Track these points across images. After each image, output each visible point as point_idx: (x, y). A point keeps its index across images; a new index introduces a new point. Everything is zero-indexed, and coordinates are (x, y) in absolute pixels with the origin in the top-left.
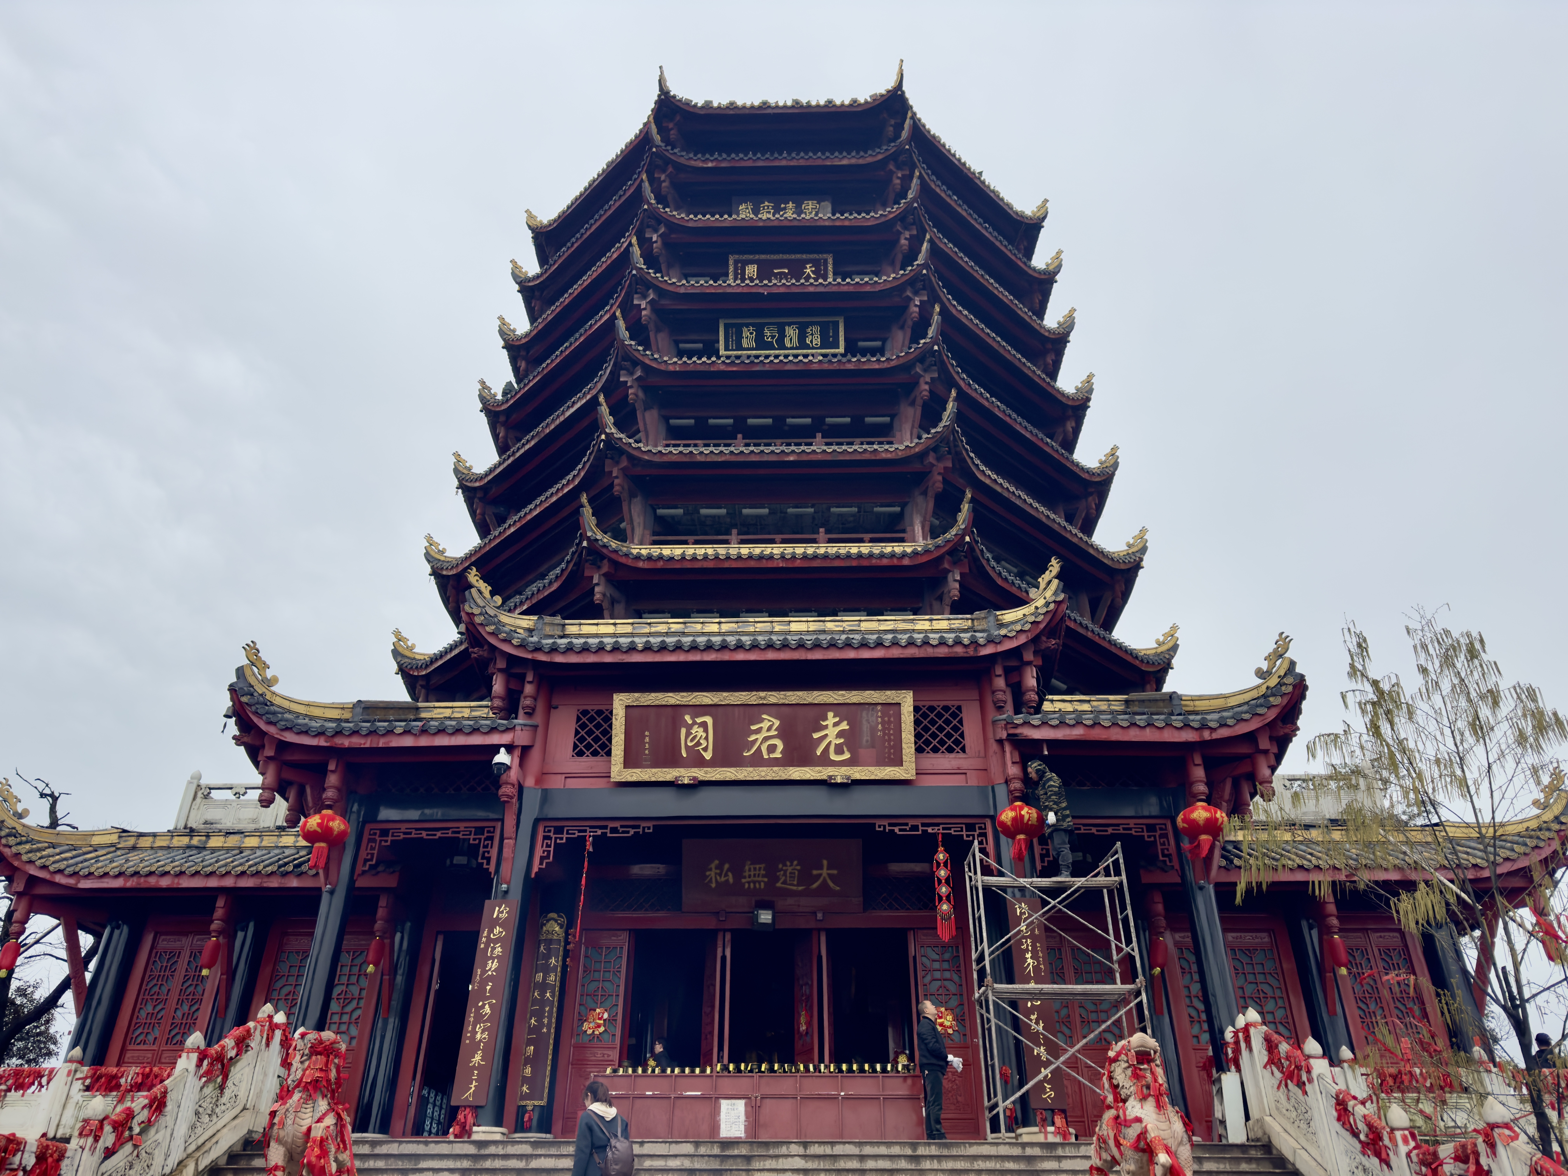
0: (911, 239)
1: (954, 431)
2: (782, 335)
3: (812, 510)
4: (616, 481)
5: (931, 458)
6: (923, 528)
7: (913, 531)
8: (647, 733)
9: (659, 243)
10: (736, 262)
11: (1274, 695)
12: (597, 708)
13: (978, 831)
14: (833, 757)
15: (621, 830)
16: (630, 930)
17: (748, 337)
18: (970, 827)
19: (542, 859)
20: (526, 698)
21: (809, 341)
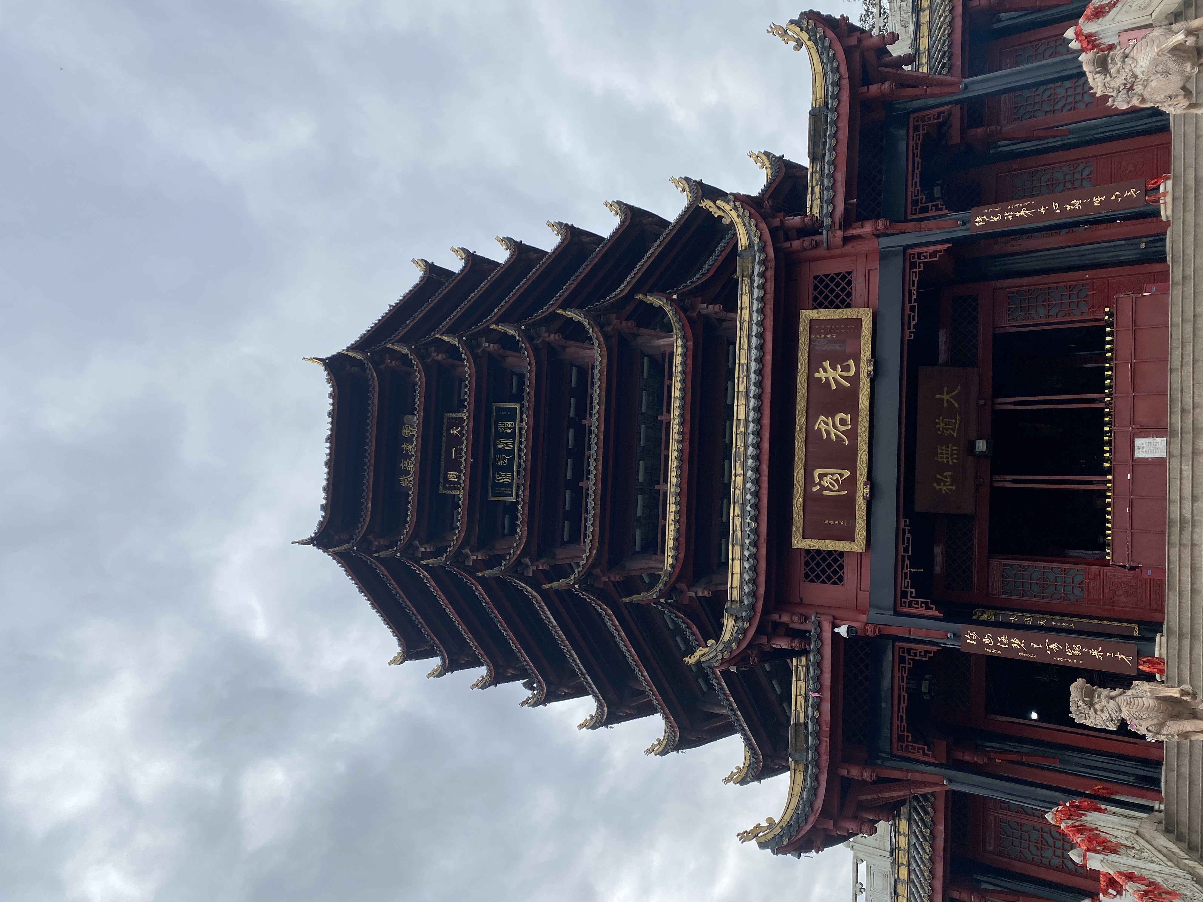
0: (438, 351)
1: (588, 311)
2: (504, 451)
3: (643, 426)
4: (612, 579)
5: (609, 329)
6: (663, 338)
7: (663, 345)
8: (826, 522)
9: (427, 546)
10: (445, 488)
11: (815, 35)
12: (803, 566)
13: (916, 259)
14: (852, 373)
15: (906, 544)
16: (989, 558)
17: (504, 478)
18: (913, 265)
19: (928, 608)
20: (793, 622)
21: (509, 431)
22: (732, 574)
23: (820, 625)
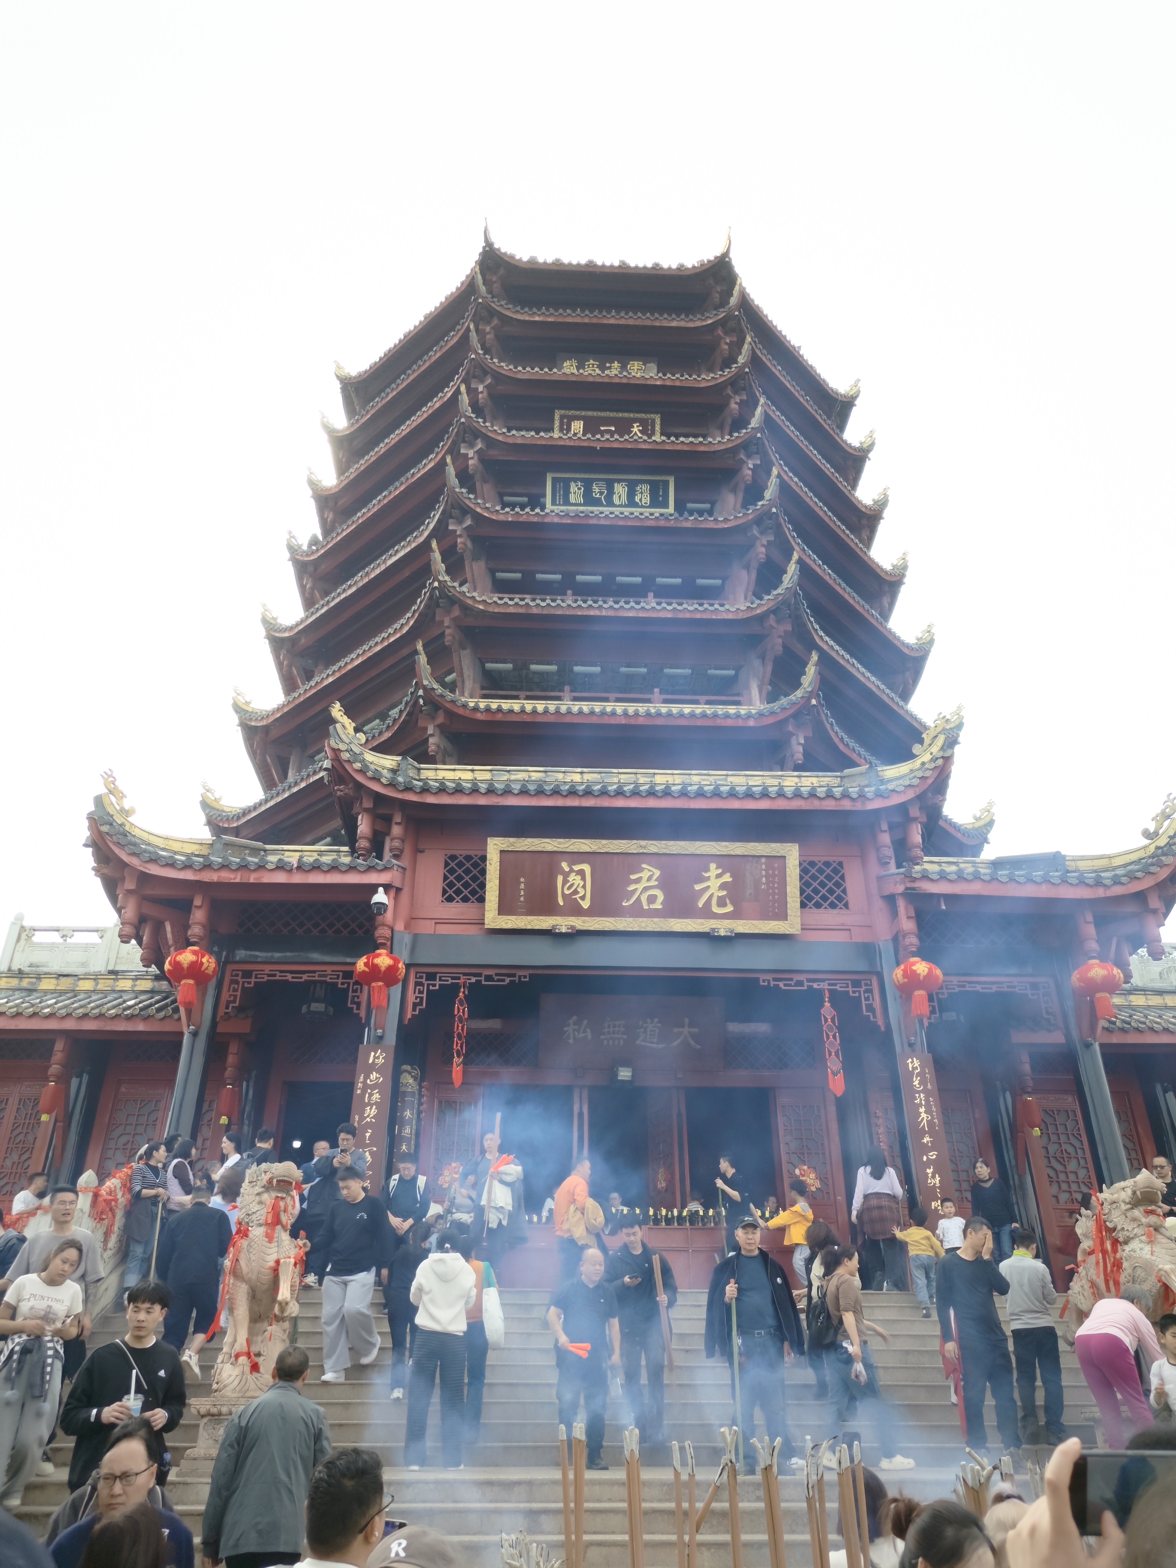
0: (741, 404)
1: (796, 593)
2: (611, 492)
3: (645, 670)
4: (448, 631)
5: (772, 620)
6: (760, 692)
7: (749, 694)
8: (522, 880)
9: (485, 394)
10: (562, 417)
11: (1165, 854)
12: (465, 853)
13: (864, 988)
14: (716, 909)
15: (496, 978)
17: (576, 492)
18: (856, 984)
19: (415, 1005)
20: (392, 840)
21: (637, 499)
22: (454, 770)
23: (386, 869)
